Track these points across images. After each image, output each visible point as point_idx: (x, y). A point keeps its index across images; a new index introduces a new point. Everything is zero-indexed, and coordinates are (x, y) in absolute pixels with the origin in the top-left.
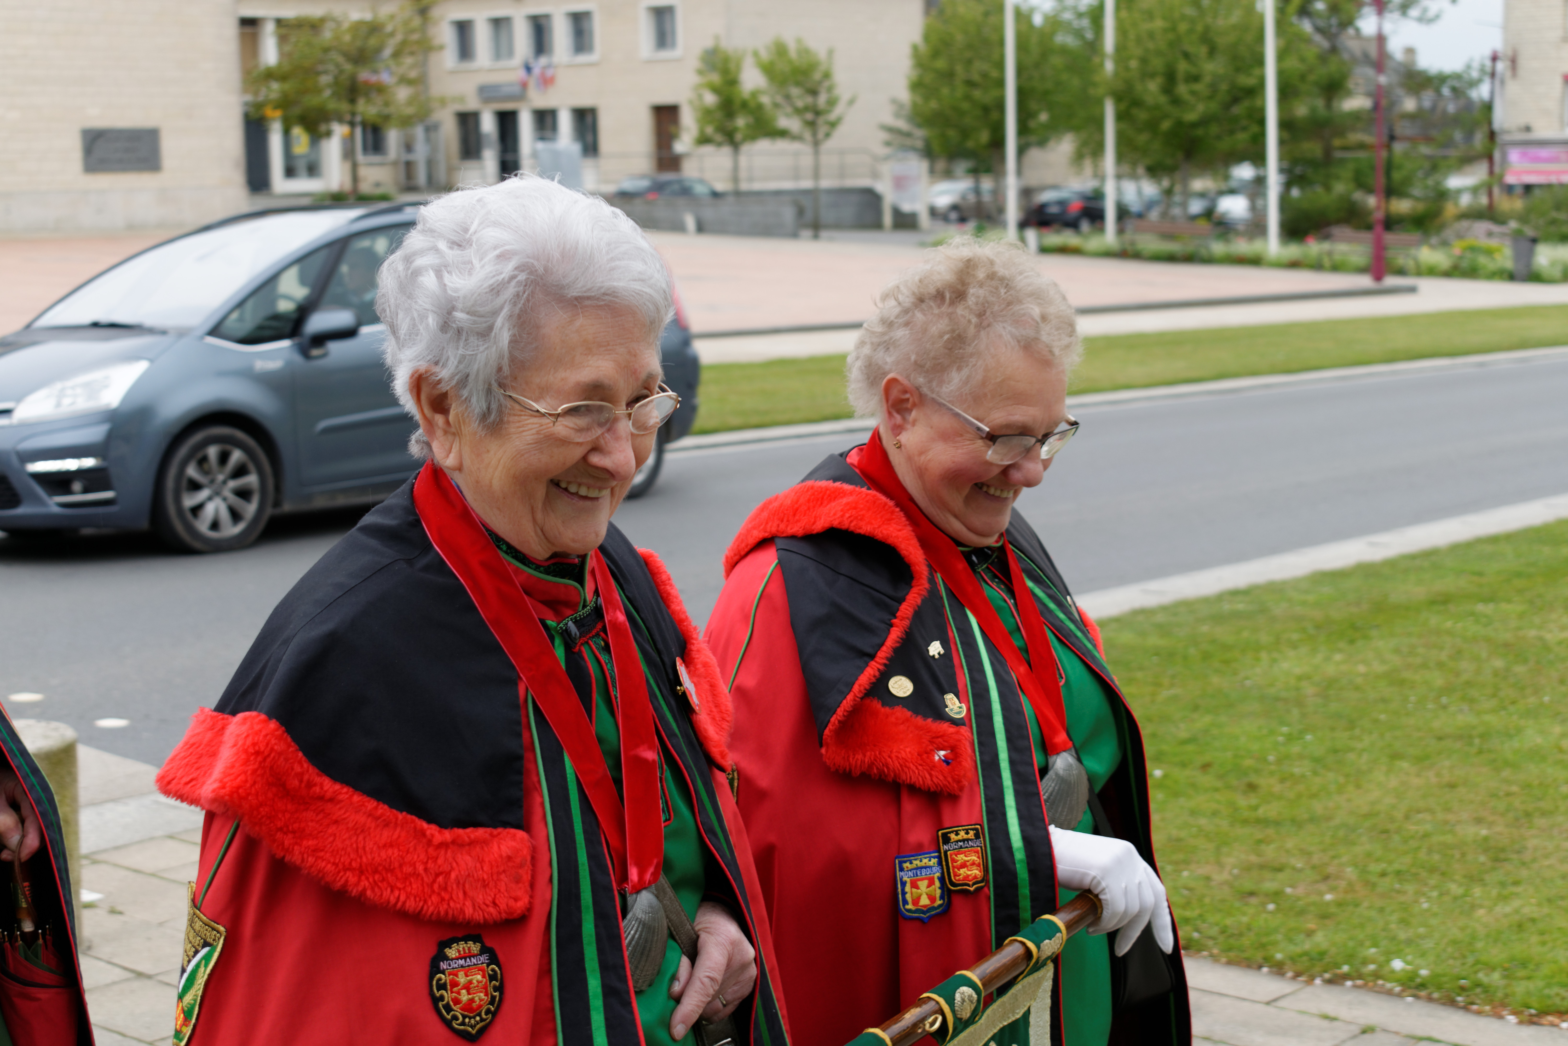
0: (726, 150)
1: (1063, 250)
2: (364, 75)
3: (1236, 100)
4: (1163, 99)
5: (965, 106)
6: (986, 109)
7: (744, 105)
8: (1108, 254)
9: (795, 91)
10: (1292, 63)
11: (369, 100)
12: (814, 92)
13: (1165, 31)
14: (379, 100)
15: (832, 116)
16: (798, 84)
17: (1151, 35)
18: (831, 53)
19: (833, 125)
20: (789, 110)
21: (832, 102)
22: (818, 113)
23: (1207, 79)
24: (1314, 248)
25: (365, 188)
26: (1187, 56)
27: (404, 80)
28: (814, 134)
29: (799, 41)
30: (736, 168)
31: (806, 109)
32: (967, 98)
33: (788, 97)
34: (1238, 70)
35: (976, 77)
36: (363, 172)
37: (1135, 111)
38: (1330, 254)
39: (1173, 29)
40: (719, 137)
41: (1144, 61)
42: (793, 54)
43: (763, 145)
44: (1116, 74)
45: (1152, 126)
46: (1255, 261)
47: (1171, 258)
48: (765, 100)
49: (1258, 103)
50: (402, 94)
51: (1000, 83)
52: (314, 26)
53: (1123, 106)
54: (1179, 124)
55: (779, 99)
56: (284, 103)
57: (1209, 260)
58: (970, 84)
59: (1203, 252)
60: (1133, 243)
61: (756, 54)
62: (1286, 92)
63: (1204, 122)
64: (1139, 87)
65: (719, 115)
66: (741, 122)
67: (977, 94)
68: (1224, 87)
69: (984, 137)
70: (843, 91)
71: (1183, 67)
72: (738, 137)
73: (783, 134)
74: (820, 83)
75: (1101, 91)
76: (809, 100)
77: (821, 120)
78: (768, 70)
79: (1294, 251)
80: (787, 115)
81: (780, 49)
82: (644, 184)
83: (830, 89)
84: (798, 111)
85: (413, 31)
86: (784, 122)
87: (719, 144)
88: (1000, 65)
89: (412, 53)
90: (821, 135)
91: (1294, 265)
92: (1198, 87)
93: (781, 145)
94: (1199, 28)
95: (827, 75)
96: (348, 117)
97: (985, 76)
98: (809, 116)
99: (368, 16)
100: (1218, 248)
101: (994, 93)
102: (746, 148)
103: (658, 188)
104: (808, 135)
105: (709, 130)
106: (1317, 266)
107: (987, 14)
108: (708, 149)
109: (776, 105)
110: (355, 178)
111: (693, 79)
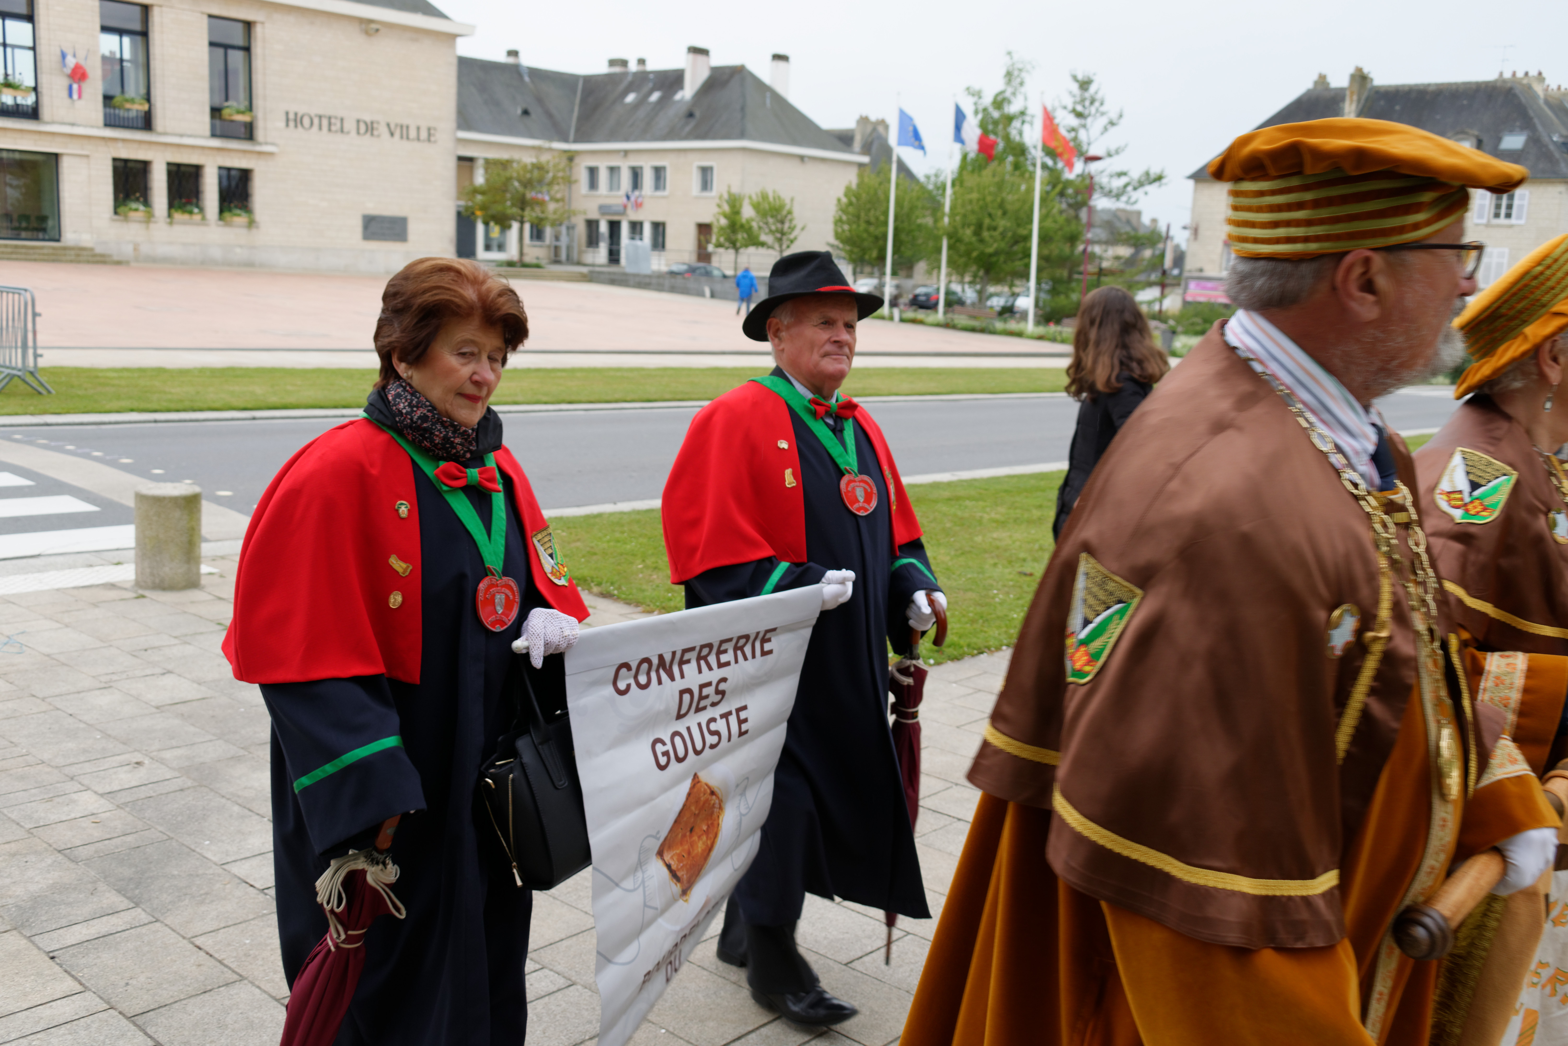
0: (731, 252)
1: (914, 321)
2: (530, 195)
3: (1016, 242)
4: (974, 239)
5: (865, 235)
6: (877, 238)
7: (742, 226)
8: (938, 325)
9: (771, 220)
10: (1049, 223)
11: (533, 209)
12: (782, 222)
13: (978, 200)
14: (538, 209)
15: (792, 236)
16: (772, 216)
17: (971, 201)
18: (792, 200)
19: (792, 241)
20: (767, 230)
21: (792, 229)
22: (783, 233)
23: (1000, 229)
24: (1052, 328)
25: (527, 259)
26: (990, 215)
27: (554, 199)
28: (781, 246)
29: (774, 192)
30: (736, 262)
31: (777, 231)
32: (866, 231)
33: (767, 223)
34: (1019, 225)
35: (873, 220)
36: (526, 250)
37: (958, 244)
38: (1061, 333)
39: (984, 199)
40: (727, 244)
41: (965, 216)
42: (771, 199)
43: (752, 250)
44: (950, 223)
45: (968, 253)
46: (1019, 334)
47: (973, 330)
48: (754, 225)
49: (1028, 245)
50: (552, 206)
51: (886, 223)
52: (505, 164)
53: (952, 241)
54: (982, 253)
55: (761, 224)
56: (484, 207)
57: (993, 332)
58: (868, 223)
59: (991, 327)
60: (952, 320)
61: (750, 198)
62: (1044, 239)
63: (996, 253)
64: (961, 231)
65: (728, 231)
66: (740, 236)
67: (872, 229)
68: (1010, 234)
69: (875, 254)
70: (798, 222)
71: (987, 221)
72: (738, 245)
73: (763, 244)
74: (786, 216)
75: (941, 232)
76: (779, 226)
77: (785, 238)
78: (756, 207)
79: (1041, 330)
80: (766, 234)
81: (764, 196)
82: (683, 268)
83: (791, 221)
84: (771, 232)
85: (559, 171)
86: (763, 238)
87: (727, 248)
88: (886, 213)
89: (558, 184)
90: (784, 246)
91: (1040, 338)
92: (996, 234)
93: (762, 251)
94: (999, 200)
95: (790, 213)
96: (519, 218)
97: (877, 219)
98: (779, 235)
99: (534, 160)
100: (999, 325)
101: (882, 229)
102: (742, 250)
103: (692, 270)
104: (777, 246)
105: (722, 239)
106: (1053, 340)
107: (880, 184)
108: (721, 250)
109: (760, 228)
110: (521, 253)
111: (716, 210)
